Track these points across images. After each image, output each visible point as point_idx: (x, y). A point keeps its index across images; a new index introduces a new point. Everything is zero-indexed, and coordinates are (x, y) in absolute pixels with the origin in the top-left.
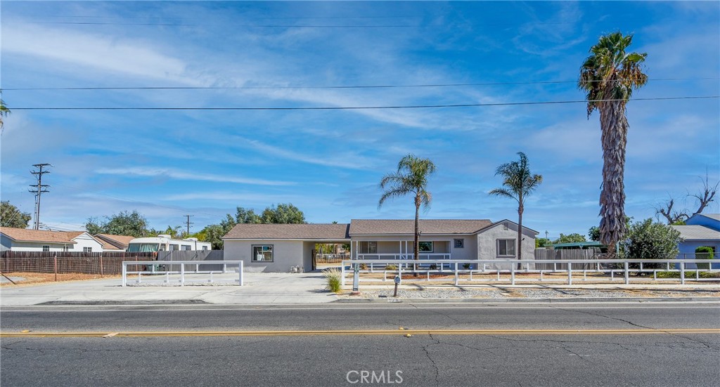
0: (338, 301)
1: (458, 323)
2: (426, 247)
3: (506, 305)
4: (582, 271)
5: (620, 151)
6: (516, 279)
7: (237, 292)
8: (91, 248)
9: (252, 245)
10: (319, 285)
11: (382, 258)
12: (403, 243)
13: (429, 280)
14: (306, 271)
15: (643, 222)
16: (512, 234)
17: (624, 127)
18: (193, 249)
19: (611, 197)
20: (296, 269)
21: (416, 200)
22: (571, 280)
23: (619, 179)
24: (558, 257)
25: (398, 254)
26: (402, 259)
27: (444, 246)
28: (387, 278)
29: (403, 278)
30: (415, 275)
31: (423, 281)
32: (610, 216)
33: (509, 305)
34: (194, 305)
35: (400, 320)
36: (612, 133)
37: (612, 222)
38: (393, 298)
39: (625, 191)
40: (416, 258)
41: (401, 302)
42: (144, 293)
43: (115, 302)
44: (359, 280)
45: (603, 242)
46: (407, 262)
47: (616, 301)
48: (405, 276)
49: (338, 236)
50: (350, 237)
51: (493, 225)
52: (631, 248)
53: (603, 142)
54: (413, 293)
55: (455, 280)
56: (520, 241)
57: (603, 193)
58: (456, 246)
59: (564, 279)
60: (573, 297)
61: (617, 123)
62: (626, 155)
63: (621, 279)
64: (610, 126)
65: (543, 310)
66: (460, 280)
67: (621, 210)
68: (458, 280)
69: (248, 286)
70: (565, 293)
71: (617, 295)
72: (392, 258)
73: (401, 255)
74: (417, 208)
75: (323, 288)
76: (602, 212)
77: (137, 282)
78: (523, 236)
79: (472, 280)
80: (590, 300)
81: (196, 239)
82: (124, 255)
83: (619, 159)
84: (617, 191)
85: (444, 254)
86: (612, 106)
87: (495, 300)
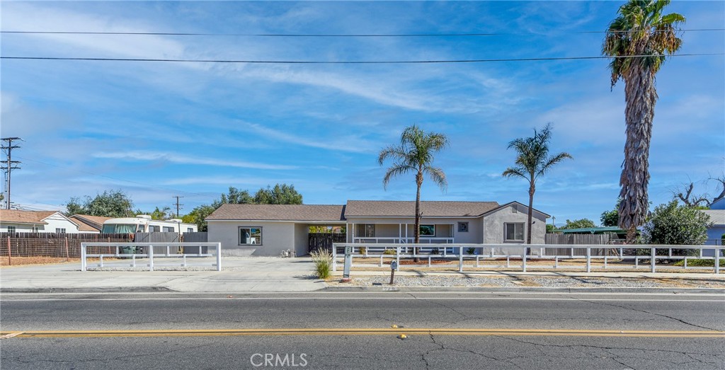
0: (326, 289)
1: (466, 318)
2: (427, 231)
3: (519, 296)
4: (603, 257)
5: (646, 125)
6: (527, 266)
7: (211, 278)
8: (65, 229)
9: (239, 227)
10: (307, 270)
11: (380, 241)
12: (403, 226)
13: (430, 266)
14: (298, 256)
15: (667, 204)
16: (521, 217)
17: (652, 99)
18: (176, 230)
19: (634, 177)
20: (287, 253)
21: (418, 177)
22: (590, 267)
23: (643, 157)
24: (571, 241)
25: (397, 238)
26: (402, 242)
27: (446, 230)
28: (384, 263)
29: (402, 263)
30: (415, 260)
31: (424, 267)
32: (631, 198)
33: (523, 296)
34: (155, 293)
35: (394, 315)
36: (639, 105)
37: (634, 204)
38: (389, 286)
39: (649, 170)
40: (416, 241)
41: (398, 291)
42: (101, 279)
43: (62, 290)
44: (352, 265)
45: (621, 227)
46: (407, 245)
47: (647, 292)
48: (403, 261)
49: (333, 218)
50: (346, 220)
51: (500, 208)
52: (653, 233)
53: (627, 115)
54: (412, 281)
55: (460, 266)
56: (530, 225)
57: (624, 171)
58: (460, 230)
59: (582, 267)
60: (596, 287)
61: (644, 93)
62: (653, 130)
63: (647, 267)
64: (636, 97)
65: (566, 303)
66: (465, 266)
67: (644, 191)
68: (463, 266)
69: (227, 271)
70: (585, 282)
71: (646, 285)
72: (391, 241)
73: (400, 239)
74: (419, 187)
75: (311, 274)
76: (623, 193)
77: (99, 266)
78: (533, 219)
79: (479, 266)
80: (617, 290)
81: (181, 221)
82: (97, 236)
83: (645, 134)
84: (640, 170)
85: (447, 239)
86: (640, 74)
87: (506, 290)
